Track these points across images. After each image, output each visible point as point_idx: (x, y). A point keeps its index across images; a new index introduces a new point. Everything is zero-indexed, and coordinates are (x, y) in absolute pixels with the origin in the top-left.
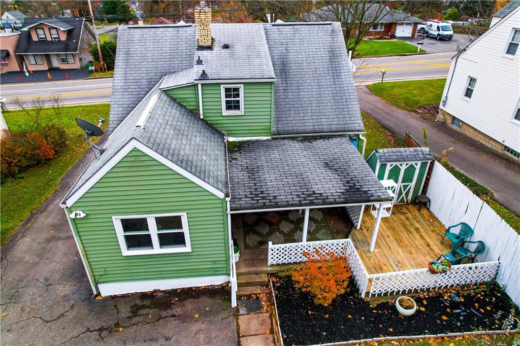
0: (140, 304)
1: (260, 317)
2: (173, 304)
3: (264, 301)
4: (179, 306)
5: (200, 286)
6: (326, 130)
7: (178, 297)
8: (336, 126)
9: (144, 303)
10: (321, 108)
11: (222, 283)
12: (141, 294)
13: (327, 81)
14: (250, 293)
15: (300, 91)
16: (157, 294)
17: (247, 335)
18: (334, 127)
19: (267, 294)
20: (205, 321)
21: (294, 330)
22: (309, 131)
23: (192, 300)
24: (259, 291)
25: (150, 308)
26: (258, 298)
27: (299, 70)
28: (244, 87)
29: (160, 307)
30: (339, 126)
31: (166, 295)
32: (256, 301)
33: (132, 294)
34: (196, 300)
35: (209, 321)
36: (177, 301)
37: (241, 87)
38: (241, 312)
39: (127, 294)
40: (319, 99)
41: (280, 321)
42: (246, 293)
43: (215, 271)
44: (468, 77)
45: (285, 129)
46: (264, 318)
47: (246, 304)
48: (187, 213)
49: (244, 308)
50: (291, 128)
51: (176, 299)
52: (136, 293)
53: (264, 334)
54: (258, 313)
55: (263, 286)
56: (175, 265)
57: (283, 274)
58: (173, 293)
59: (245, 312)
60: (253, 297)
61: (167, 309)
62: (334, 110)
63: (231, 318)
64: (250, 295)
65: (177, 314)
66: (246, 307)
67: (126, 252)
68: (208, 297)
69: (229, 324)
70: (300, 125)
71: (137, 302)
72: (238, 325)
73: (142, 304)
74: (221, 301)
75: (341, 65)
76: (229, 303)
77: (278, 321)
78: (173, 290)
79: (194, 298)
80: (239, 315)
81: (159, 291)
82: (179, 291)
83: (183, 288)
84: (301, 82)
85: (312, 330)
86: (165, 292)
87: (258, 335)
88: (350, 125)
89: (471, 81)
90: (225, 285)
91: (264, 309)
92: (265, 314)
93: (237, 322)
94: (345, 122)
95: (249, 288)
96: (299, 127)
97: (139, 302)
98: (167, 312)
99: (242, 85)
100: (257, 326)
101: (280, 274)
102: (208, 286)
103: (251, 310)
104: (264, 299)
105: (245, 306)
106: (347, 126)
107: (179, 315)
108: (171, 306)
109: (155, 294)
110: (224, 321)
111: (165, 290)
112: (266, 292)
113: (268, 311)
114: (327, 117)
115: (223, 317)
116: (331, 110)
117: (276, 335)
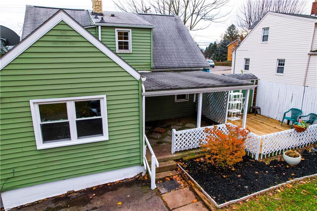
0: (54, 207)
1: (181, 191)
2: (92, 199)
3: (179, 180)
4: (98, 200)
5: (115, 181)
6: (187, 66)
7: (95, 193)
8: (193, 64)
9: (58, 205)
10: (180, 55)
11: (135, 175)
12: (53, 199)
13: (180, 42)
14: (164, 177)
15: (164, 46)
16: (72, 195)
17: (176, 207)
18: (192, 65)
19: (178, 175)
20: (130, 206)
21: (219, 191)
22: (176, 67)
23: (110, 192)
24: (171, 174)
25: (67, 207)
26: (172, 179)
27: (161, 36)
28: (132, 31)
29: (78, 204)
30: (194, 64)
31: (82, 194)
32: (171, 182)
33: (43, 200)
34: (115, 192)
35: (134, 205)
36: (95, 196)
37: (129, 31)
38: (162, 192)
39: (37, 201)
40: (177, 50)
41: (203, 188)
42: (161, 177)
43: (130, 161)
44: (244, 59)
45: (160, 65)
46: (186, 191)
47: (164, 185)
48: (107, 96)
49: (163, 188)
50: (164, 65)
51: (94, 195)
52: (48, 198)
53: (192, 203)
54: (177, 190)
55: (173, 170)
56: (92, 158)
57: (187, 158)
58: (89, 191)
59: (166, 191)
60: (167, 180)
61: (86, 205)
62: (189, 56)
63: (156, 198)
64: (164, 178)
65: (98, 206)
66: (165, 187)
67: (41, 145)
68: (126, 188)
69: (155, 202)
70: (170, 63)
71: (49, 206)
72: (164, 202)
73: (56, 206)
74: (139, 188)
75: (185, 35)
76: (148, 188)
77: (201, 188)
78: (88, 189)
79: (111, 191)
80: (161, 194)
81: (74, 192)
82: (94, 188)
83: (98, 186)
84: (163, 41)
85: (235, 186)
86: (80, 192)
87: (187, 205)
88: (201, 64)
89: (246, 61)
90: (138, 177)
91: (182, 185)
92: (185, 189)
93: (163, 200)
94: (198, 63)
95: (161, 173)
96: (169, 64)
97: (53, 206)
98: (87, 207)
99: (130, 30)
100: (182, 198)
101: (184, 159)
102: (122, 180)
103: (170, 188)
104: (178, 179)
105: (163, 187)
106: (199, 64)
107: (101, 207)
108: (89, 201)
109: (69, 196)
110: (150, 201)
111: (80, 191)
112: (178, 174)
113: (186, 186)
114: (186, 60)
115: (147, 198)
116: (187, 56)
117: (205, 199)
